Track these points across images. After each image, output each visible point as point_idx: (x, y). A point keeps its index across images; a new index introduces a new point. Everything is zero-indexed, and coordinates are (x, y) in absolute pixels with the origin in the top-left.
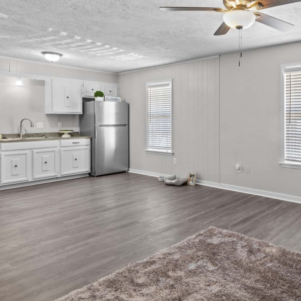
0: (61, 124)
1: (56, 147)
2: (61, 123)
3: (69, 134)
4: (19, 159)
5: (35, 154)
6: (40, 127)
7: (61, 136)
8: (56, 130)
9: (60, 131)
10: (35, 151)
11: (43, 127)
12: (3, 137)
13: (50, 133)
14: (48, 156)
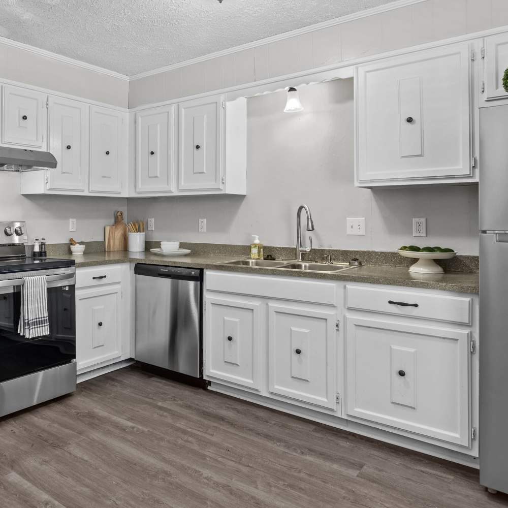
0: (423, 225)
1: (332, 306)
2: (423, 220)
4: (237, 320)
6: (355, 232)
12: (269, 254)
13: (382, 253)
14: (306, 331)
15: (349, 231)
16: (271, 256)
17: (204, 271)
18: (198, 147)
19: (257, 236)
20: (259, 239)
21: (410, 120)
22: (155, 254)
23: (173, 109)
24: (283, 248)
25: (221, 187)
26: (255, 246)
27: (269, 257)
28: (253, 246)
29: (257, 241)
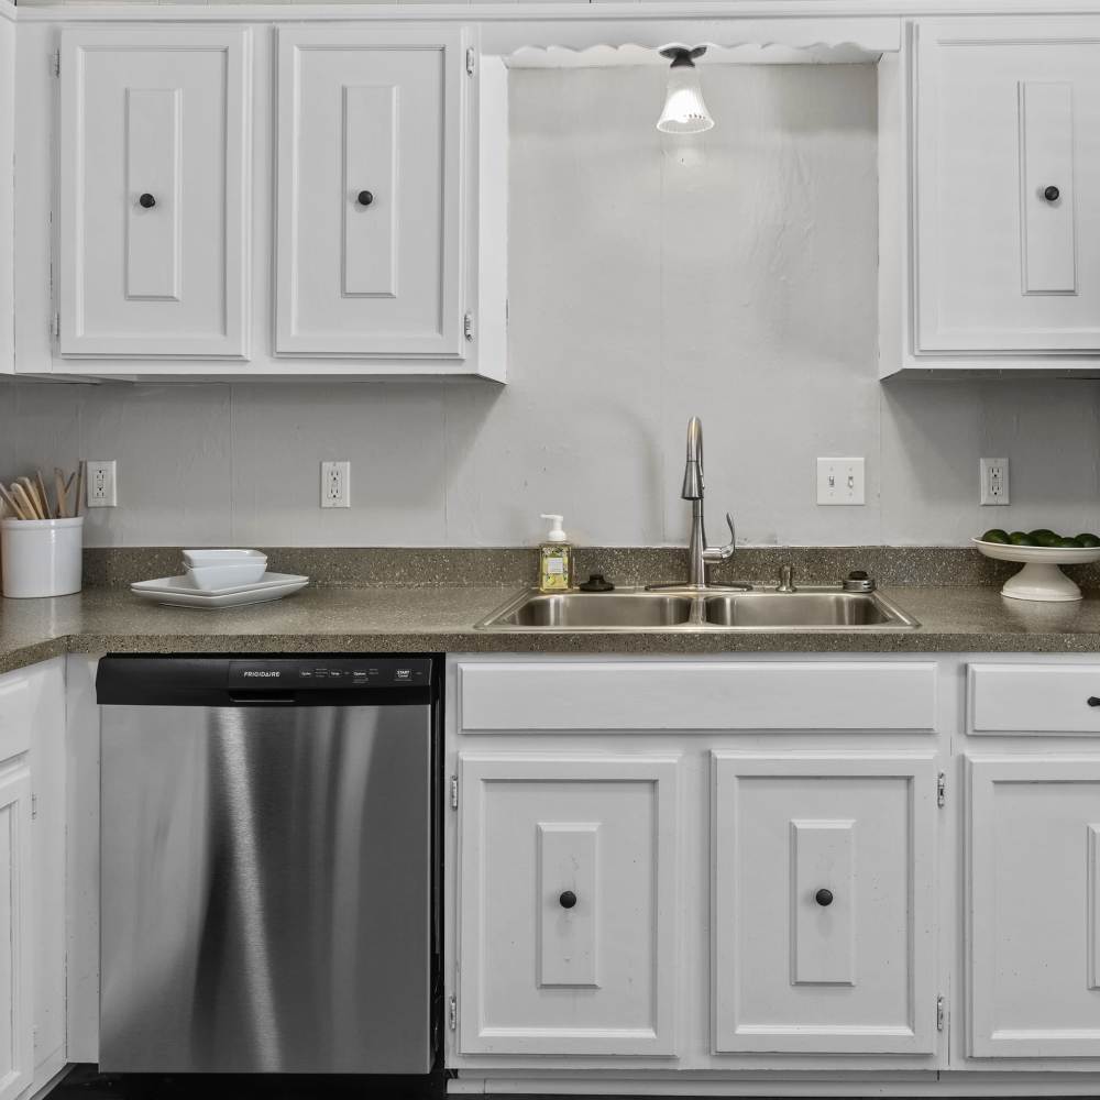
0: (1003, 475)
1: (927, 733)
2: (1003, 462)
3: (1069, 571)
4: (593, 827)
5: (728, 789)
6: (841, 496)
7: (1000, 587)
8: (957, 527)
9: (988, 537)
10: (728, 754)
11: (859, 497)
12: (592, 572)
13: (911, 550)
14: (844, 824)
15: (825, 495)
16: (601, 579)
17: (450, 660)
18: (365, 199)
19: (559, 518)
20: (564, 528)
21: (1051, 194)
22: (157, 604)
23: (250, 42)
24: (634, 551)
25: (462, 348)
26: (558, 549)
27: (596, 583)
28: (547, 551)
29: (558, 535)
